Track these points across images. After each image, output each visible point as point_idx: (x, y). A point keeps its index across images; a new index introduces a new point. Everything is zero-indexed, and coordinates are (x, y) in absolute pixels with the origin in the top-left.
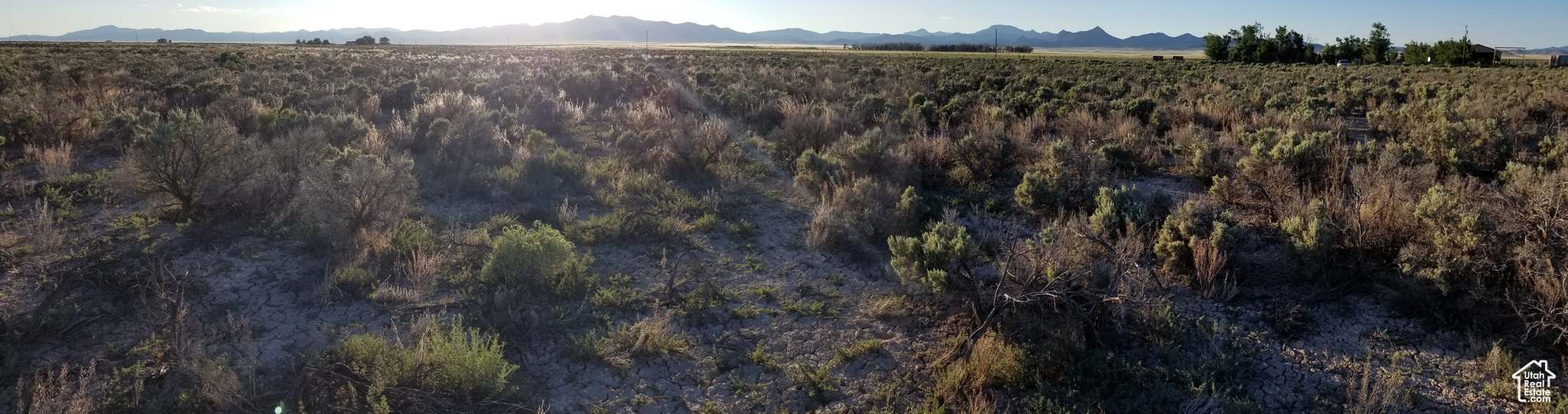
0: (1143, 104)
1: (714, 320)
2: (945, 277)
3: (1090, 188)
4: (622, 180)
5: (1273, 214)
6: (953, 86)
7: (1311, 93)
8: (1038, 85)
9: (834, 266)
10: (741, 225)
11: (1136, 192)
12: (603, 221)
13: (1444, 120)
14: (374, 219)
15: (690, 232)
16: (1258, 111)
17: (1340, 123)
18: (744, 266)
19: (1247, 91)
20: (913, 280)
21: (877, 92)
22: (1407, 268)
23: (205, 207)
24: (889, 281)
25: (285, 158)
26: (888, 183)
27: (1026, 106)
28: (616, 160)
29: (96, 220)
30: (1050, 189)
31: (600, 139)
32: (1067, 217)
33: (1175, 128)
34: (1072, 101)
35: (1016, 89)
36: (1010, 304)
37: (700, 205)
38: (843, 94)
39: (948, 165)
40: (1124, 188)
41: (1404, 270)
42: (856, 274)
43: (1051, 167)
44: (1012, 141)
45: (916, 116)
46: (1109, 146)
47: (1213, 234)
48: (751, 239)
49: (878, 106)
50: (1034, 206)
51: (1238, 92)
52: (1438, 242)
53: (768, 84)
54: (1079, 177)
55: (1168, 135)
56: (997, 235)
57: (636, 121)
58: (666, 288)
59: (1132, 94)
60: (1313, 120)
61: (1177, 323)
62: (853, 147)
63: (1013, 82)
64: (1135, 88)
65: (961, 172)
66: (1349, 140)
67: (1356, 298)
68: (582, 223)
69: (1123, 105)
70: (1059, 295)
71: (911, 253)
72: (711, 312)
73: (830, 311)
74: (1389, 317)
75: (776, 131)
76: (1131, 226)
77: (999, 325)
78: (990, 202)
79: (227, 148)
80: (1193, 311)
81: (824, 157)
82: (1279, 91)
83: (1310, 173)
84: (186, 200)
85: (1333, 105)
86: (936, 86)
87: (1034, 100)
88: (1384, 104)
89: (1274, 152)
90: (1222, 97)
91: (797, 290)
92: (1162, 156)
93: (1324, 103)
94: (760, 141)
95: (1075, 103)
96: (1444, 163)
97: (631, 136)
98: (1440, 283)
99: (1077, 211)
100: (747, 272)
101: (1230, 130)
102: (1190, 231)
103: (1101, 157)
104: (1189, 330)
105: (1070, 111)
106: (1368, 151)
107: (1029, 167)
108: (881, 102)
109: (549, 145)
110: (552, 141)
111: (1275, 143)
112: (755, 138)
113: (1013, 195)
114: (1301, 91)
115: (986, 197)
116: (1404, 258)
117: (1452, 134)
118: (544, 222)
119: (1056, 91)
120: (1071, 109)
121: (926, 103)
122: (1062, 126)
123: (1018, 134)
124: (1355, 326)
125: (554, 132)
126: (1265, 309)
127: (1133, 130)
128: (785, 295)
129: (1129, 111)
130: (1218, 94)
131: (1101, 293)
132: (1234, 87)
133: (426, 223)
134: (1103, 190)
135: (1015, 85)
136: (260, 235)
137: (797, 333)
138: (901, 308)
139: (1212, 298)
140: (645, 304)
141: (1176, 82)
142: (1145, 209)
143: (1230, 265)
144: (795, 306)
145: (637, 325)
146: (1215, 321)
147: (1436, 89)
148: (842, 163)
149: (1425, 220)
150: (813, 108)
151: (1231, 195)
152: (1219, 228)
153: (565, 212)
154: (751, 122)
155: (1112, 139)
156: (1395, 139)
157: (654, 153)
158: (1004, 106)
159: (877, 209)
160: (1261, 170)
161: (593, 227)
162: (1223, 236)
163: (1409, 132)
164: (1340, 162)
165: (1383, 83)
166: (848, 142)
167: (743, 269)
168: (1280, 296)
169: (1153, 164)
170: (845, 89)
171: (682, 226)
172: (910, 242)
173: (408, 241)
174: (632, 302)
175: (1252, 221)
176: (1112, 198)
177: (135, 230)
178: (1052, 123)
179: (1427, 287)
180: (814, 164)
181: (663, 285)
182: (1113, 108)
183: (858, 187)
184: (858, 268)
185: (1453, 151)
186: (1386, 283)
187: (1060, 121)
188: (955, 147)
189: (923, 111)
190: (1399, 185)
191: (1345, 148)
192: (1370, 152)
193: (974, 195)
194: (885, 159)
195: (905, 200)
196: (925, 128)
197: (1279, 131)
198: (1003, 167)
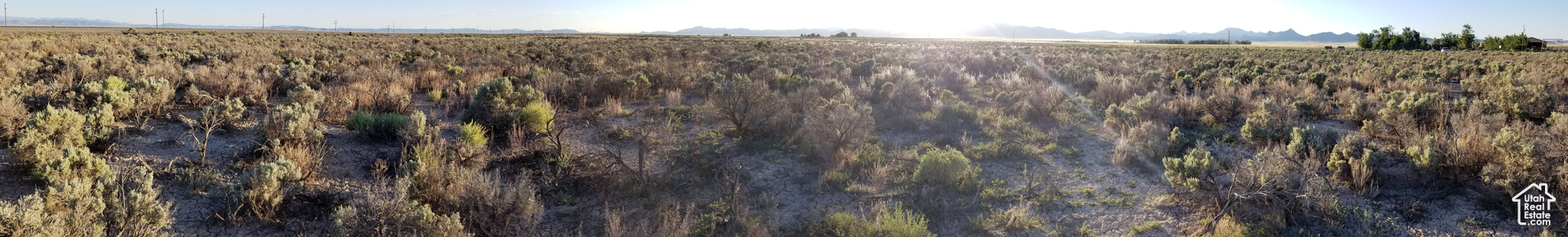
0: (1319, 76)
1: (1057, 208)
2: (1198, 183)
3: (1287, 128)
4: (999, 121)
5: (1401, 144)
6: (1203, 65)
7: (1425, 68)
8: (1255, 65)
9: (1130, 176)
10: (1072, 150)
11: (1315, 130)
12: (987, 146)
13: (1510, 85)
14: (848, 143)
15: (1041, 154)
16: (1391, 80)
17: (1444, 87)
18: (1074, 175)
19: (1384, 67)
20: (1178, 185)
21: (1154, 69)
22: (1487, 179)
23: (749, 130)
24: (1163, 185)
25: (795, 104)
26: (1163, 125)
27: (1248, 77)
28: (996, 109)
29: (692, 131)
30: (1263, 129)
31: (986, 96)
32: (1273, 146)
33: (1339, 91)
34: (1275, 74)
35: (1242, 67)
36: (1238, 200)
37: (1047, 137)
38: (1134, 70)
39: (1200, 114)
40: (1308, 128)
41: (1486, 181)
42: (1143, 181)
43: (1263, 115)
44: (1239, 99)
45: (1179, 84)
46: (1298, 102)
47: (1364, 156)
48: (1079, 159)
49: (1156, 78)
50: (1253, 139)
51: (1379, 68)
52: (1507, 163)
53: (1088, 65)
54: (1280, 121)
55: (1335, 95)
56: (1230, 157)
57: (1007, 86)
58: (1027, 188)
59: (1313, 69)
60: (1426, 86)
61: (1342, 211)
62: (1140, 103)
63: (1240, 62)
64: (1314, 65)
65: (1208, 118)
66: (1449, 98)
67: (1454, 198)
68: (975, 147)
69: (1307, 76)
70: (1268, 194)
71: (1177, 168)
72: (1055, 204)
73: (1127, 203)
74: (1476, 210)
75: (1092, 92)
76: (1313, 152)
77: (1232, 212)
78: (1226, 136)
79: (763, 97)
80: (1352, 204)
81: (1122, 109)
82: (1405, 67)
83: (1424, 119)
84: (739, 125)
85: (1439, 76)
86: (1192, 66)
87: (1252, 74)
88: (1472, 76)
89: (1402, 105)
90: (1369, 71)
91: (1107, 191)
92: (1331, 108)
93: (1433, 75)
94: (1083, 99)
95: (1278, 76)
96: (1510, 112)
97: (1004, 94)
98: (1509, 189)
99: (1279, 141)
100: (1076, 179)
101: (1374, 92)
102: (1350, 155)
103: (1294, 109)
104: (1349, 216)
105: (1275, 81)
106: (1461, 105)
107: (1249, 115)
108: (1158, 75)
109: (955, 99)
110: (956, 97)
111: (1403, 99)
112: (1080, 97)
113: (1240, 132)
114: (1418, 68)
115: (1224, 134)
116: (1485, 173)
117: (1516, 94)
118: (952, 146)
119: (1266, 68)
120: (1275, 79)
121: (1186, 76)
122: (1270, 90)
123: (1243, 95)
124: (1454, 216)
125: (957, 91)
126: (1397, 204)
127: (1314, 92)
128: (1100, 193)
129: (1311, 80)
130: (1366, 69)
131: (1295, 192)
132: (1376, 65)
133: (880, 146)
134: (1295, 129)
135: (1241, 65)
136: (780, 149)
137: (1107, 217)
138: (1171, 202)
139: (1363, 196)
140: (1014, 198)
141: (1340, 62)
142: (1321, 141)
143: (1374, 176)
144: (1106, 201)
145: (1009, 211)
146: (1365, 210)
147: (1505, 66)
148: (1134, 113)
149: (1499, 149)
150: (1115, 79)
151: (1375, 132)
152: (1367, 152)
153: (964, 140)
154: (1078, 87)
155: (1301, 98)
156: (1479, 97)
157: (1019, 105)
158: (1234, 78)
159: (1156, 140)
160: (1393, 116)
161: (981, 150)
162: (1370, 157)
163: (1488, 93)
164: (1444, 111)
165: (1471, 62)
166: (1137, 100)
167: (1074, 178)
168: (1406, 196)
169: (1326, 113)
170: (1135, 67)
171: (1036, 150)
172: (1176, 160)
173: (869, 157)
174: (1006, 197)
175: (1388, 148)
176: (1301, 134)
177: (711, 139)
178: (1263, 88)
179: (1500, 192)
180: (1116, 113)
181: (1025, 187)
182: (1301, 79)
183: (1144, 127)
184: (1144, 177)
185: (1516, 105)
186: (1474, 188)
187: (1269, 87)
188: (1204, 103)
189: (1184, 81)
190: (1482, 127)
191: (1447, 103)
192: (1463, 105)
193: (1216, 133)
194: (1160, 111)
195: (1173, 136)
196: (1186, 92)
197: (1405, 91)
198: (1234, 115)
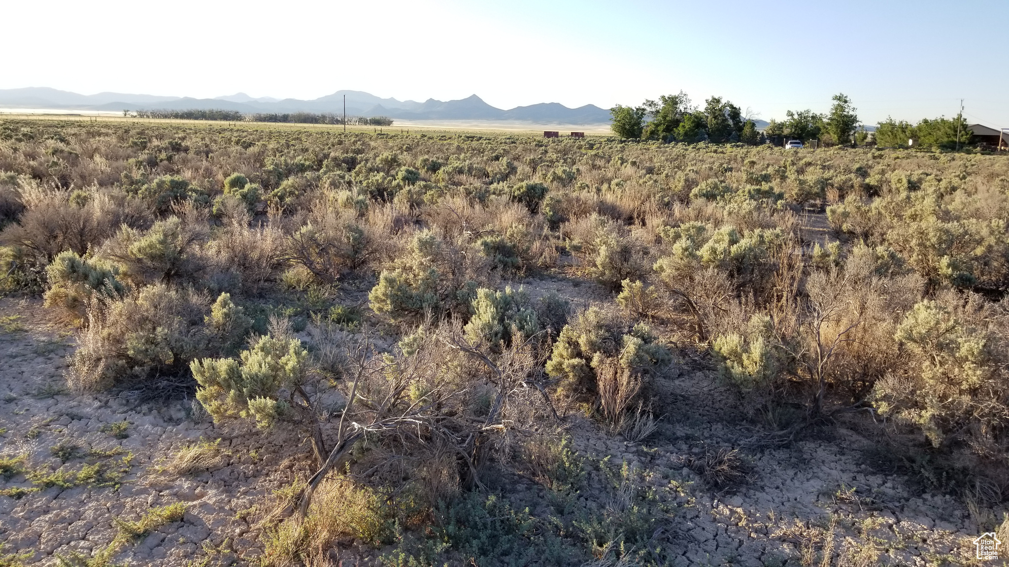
0: (532, 189)
2: (273, 407)
3: (465, 290)
5: (701, 332)
6: (286, 165)
7: (751, 180)
8: (399, 165)
9: (114, 412)
11: (523, 295)
13: (932, 219)
16: (682, 201)
17: (791, 219)
19: (667, 176)
20: (230, 417)
21: (172, 171)
22: (883, 408)
24: (196, 423)
26: (191, 290)
27: (385, 189)
30: (414, 292)
32: (435, 324)
33: (573, 219)
34: (442, 184)
35: (371, 170)
36: (359, 436)
38: (122, 175)
39: (279, 266)
40: (508, 290)
41: (880, 411)
42: (148, 418)
43: (415, 264)
44: (366, 232)
45: (232, 203)
46: (489, 239)
47: (623, 351)
49: (179, 191)
50: (395, 314)
51: (655, 177)
52: (926, 375)
54: (451, 276)
55: (563, 228)
56: (345, 351)
59: (519, 175)
60: (755, 214)
61: (575, 462)
62: (136, 244)
63: (367, 161)
64: (522, 168)
65: (298, 274)
66: (803, 242)
67: (812, 445)
69: (506, 189)
70: (424, 420)
71: (225, 380)
73: (108, 474)
74: (858, 472)
75: (11, 229)
76: (517, 337)
78: (338, 310)
80: (595, 450)
81: (90, 262)
82: (709, 177)
83: (751, 281)
85: (780, 196)
86: (262, 165)
87: (394, 183)
88: (851, 197)
89: (704, 252)
90: (634, 183)
91: (55, 454)
92: (555, 254)
93: (768, 193)
95: (446, 187)
96: (932, 275)
98: (929, 429)
99: (449, 315)
101: (644, 224)
102: (594, 347)
103: (479, 251)
104: (589, 474)
105: (440, 196)
106: (828, 256)
107: (388, 264)
108: (183, 185)
111: (705, 241)
113: (366, 301)
114: (738, 178)
115: (332, 304)
116: (879, 394)
117: (944, 237)
119: (422, 173)
120: (442, 195)
121: (247, 186)
122: (430, 215)
123: (374, 224)
124: (812, 482)
126: (690, 453)
127: (520, 220)
129: (514, 197)
130: (629, 178)
131: (479, 422)
132: (650, 171)
134: (481, 292)
135: (369, 165)
138: (215, 456)
139: (620, 434)
141: (574, 163)
142: (534, 317)
143: (644, 393)
144: (52, 478)
146: (625, 464)
147: (920, 181)
148: (123, 268)
149: (910, 346)
150: (74, 196)
151: (647, 306)
152: (631, 344)
155: (493, 231)
156: (865, 241)
158: (355, 190)
159: (176, 325)
160: (686, 274)
162: (637, 355)
163: (885, 234)
164: (791, 267)
165: (848, 171)
166: (128, 239)
168: (711, 437)
169: (544, 263)
170: (125, 169)
172: (223, 364)
175: (674, 340)
176: (493, 302)
178: (416, 211)
179: (911, 436)
180: (75, 272)
182: (494, 193)
183: (146, 299)
184: (150, 410)
185: (945, 260)
186: (854, 428)
187: (427, 209)
188: (288, 242)
189: (244, 197)
190: (874, 300)
191: (798, 251)
192: (832, 258)
193: (314, 304)
194: (188, 260)
195: (218, 312)
196: (246, 218)
197: (709, 226)
198: (354, 267)
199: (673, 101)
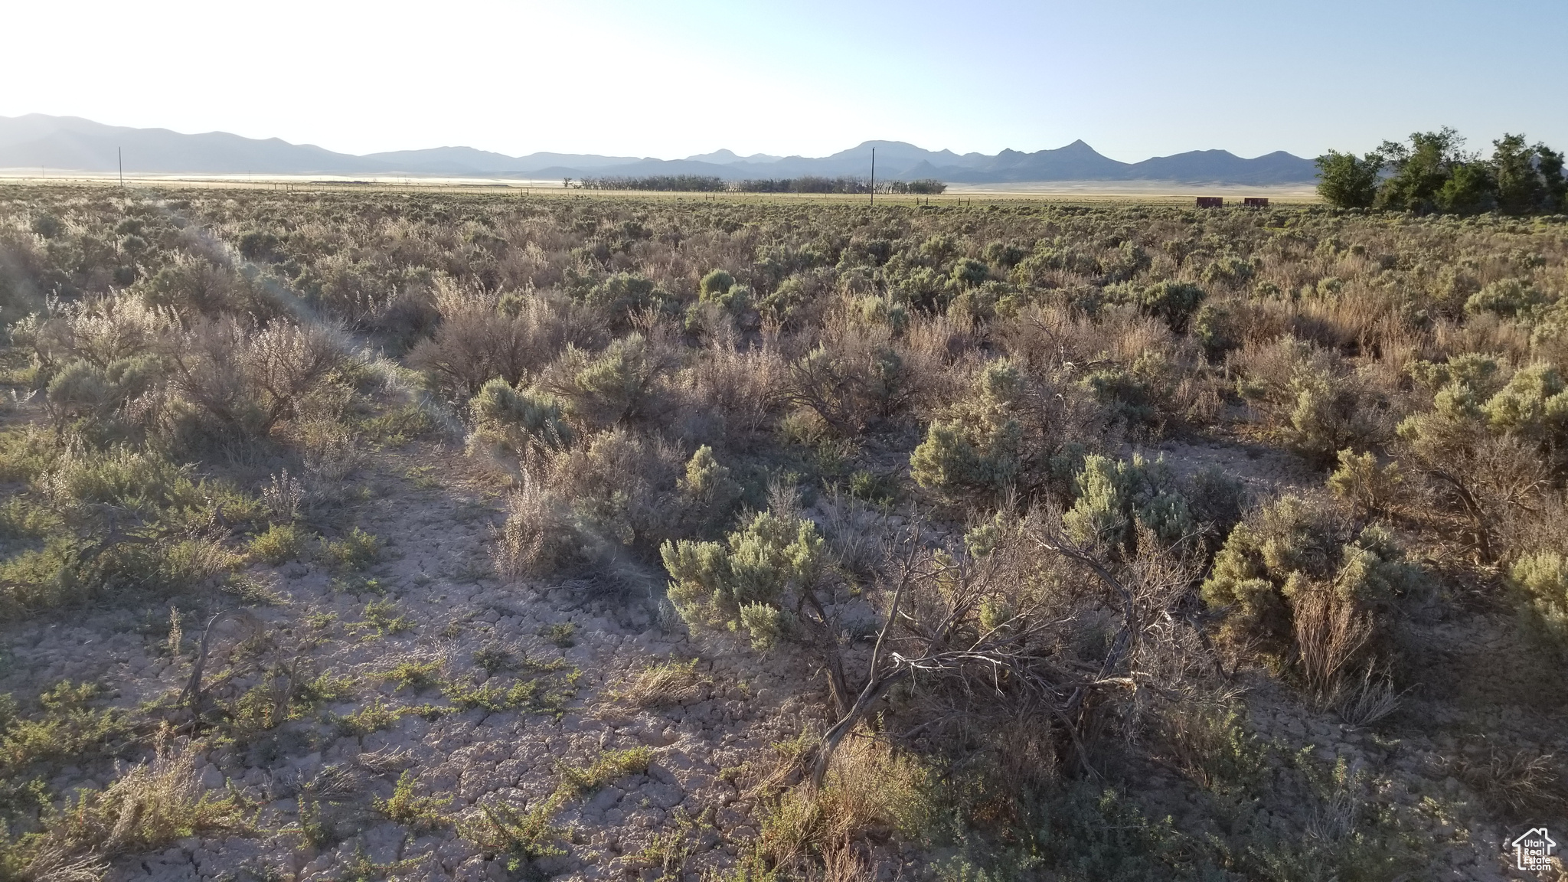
0: (1176, 293)
1: (300, 744)
2: (775, 619)
3: (1064, 457)
6: (787, 256)
8: (956, 256)
9: (555, 609)
10: (355, 541)
11: (1163, 471)
15: (238, 568)
16: (1449, 316)
18: (361, 625)
19: (1421, 272)
20: (713, 628)
21: (629, 266)
24: (665, 633)
26: (660, 441)
27: (933, 294)
28: (50, 431)
30: (982, 457)
33: (1249, 344)
34: (1024, 286)
35: (912, 263)
36: (903, 675)
37: (259, 508)
38: (565, 272)
39: (778, 408)
40: (1137, 459)
42: (599, 621)
43: (984, 413)
44: (905, 362)
45: (713, 313)
46: (1103, 375)
47: (1342, 571)
48: (378, 569)
49: (639, 294)
50: (950, 488)
51: (1399, 274)
53: (401, 257)
54: (1039, 433)
55: (1234, 358)
56: (876, 541)
57: (98, 340)
58: (185, 694)
59: (1153, 272)
61: (1251, 749)
62: (587, 372)
63: (906, 248)
64: (1159, 259)
65: (803, 421)
69: (1131, 293)
70: (1003, 659)
71: (707, 573)
72: (293, 728)
73: (547, 697)
75: (423, 347)
77: (881, 719)
78: (861, 479)
80: (1287, 733)
81: (527, 394)
82: (1501, 276)
86: (752, 258)
87: (948, 284)
89: (1494, 407)
90: (1361, 283)
91: (480, 662)
92: (1217, 402)
94: (391, 370)
95: (1031, 290)
97: (86, 373)
99: (1040, 498)
100: (370, 636)
101: (1378, 355)
102: (1288, 561)
103: (1086, 394)
104: (1276, 772)
105: (1020, 305)
107: (940, 411)
108: (645, 286)
111: (1496, 387)
112: (380, 364)
113: (907, 466)
115: (853, 469)
119: (992, 266)
120: (1023, 302)
121: (733, 289)
122: (1004, 334)
123: (919, 347)
126: (1460, 754)
127: (1156, 345)
128: (454, 675)
129: (1146, 307)
130: (1350, 276)
131: (1086, 669)
132: (1390, 264)
134: (1092, 461)
135: (909, 255)
137: (481, 748)
138: (690, 684)
139: (1332, 710)
140: (133, 737)
141: (1251, 251)
142: (1183, 506)
143: (1378, 645)
144: (475, 695)
145: (114, 788)
146: (1341, 760)
148: (566, 404)
150: (503, 299)
151: (1383, 496)
152: (1356, 562)
154: (371, 330)
155: (1110, 362)
157: (144, 407)
158: (888, 295)
159: (638, 490)
160: (1458, 443)
162: (1367, 579)
166: (575, 364)
167: (363, 632)
168: (1499, 728)
169: (1197, 417)
170: (568, 262)
171: (217, 555)
172: (705, 550)
174: (101, 741)
175: (1433, 556)
176: (1112, 479)
178: (984, 329)
180: (507, 409)
181: (177, 691)
182: (1111, 300)
183: (599, 450)
184: (603, 609)
187: (1002, 325)
188: (793, 373)
189: (728, 304)
193: (829, 466)
194: (654, 396)
195: (695, 474)
196: (733, 338)
197: (1505, 360)
198: (887, 412)
199: (1432, 145)
